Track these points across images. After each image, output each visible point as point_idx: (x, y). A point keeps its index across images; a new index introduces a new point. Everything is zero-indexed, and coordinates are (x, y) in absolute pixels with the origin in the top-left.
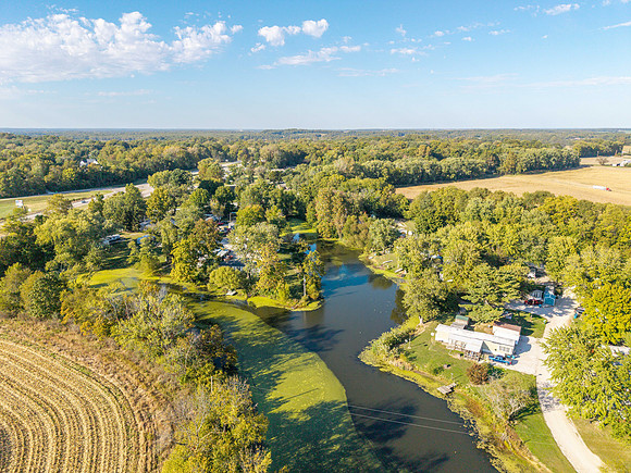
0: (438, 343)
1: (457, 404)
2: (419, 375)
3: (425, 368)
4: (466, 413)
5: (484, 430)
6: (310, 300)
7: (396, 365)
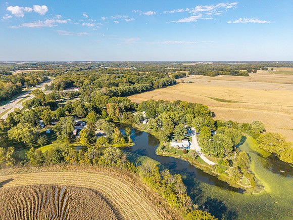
0: (172, 147)
1: (183, 159)
2: (172, 155)
3: (172, 153)
4: (186, 160)
5: (191, 162)
6: (131, 143)
7: (165, 154)
